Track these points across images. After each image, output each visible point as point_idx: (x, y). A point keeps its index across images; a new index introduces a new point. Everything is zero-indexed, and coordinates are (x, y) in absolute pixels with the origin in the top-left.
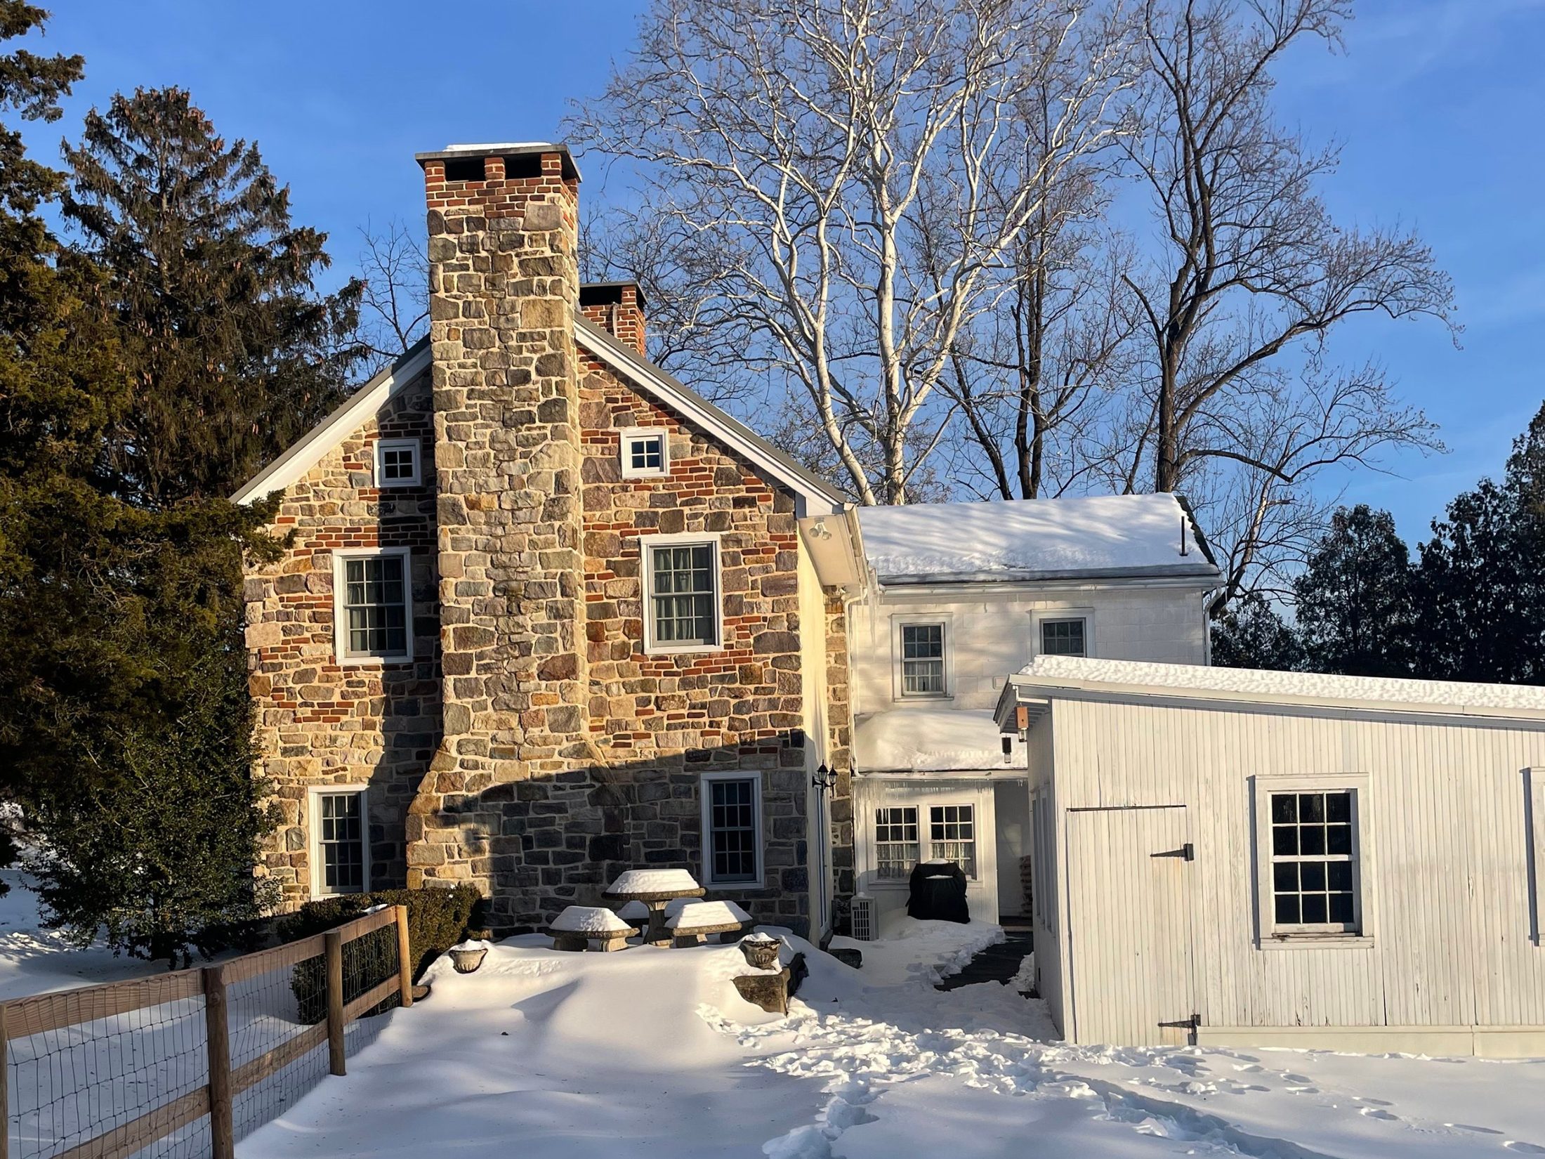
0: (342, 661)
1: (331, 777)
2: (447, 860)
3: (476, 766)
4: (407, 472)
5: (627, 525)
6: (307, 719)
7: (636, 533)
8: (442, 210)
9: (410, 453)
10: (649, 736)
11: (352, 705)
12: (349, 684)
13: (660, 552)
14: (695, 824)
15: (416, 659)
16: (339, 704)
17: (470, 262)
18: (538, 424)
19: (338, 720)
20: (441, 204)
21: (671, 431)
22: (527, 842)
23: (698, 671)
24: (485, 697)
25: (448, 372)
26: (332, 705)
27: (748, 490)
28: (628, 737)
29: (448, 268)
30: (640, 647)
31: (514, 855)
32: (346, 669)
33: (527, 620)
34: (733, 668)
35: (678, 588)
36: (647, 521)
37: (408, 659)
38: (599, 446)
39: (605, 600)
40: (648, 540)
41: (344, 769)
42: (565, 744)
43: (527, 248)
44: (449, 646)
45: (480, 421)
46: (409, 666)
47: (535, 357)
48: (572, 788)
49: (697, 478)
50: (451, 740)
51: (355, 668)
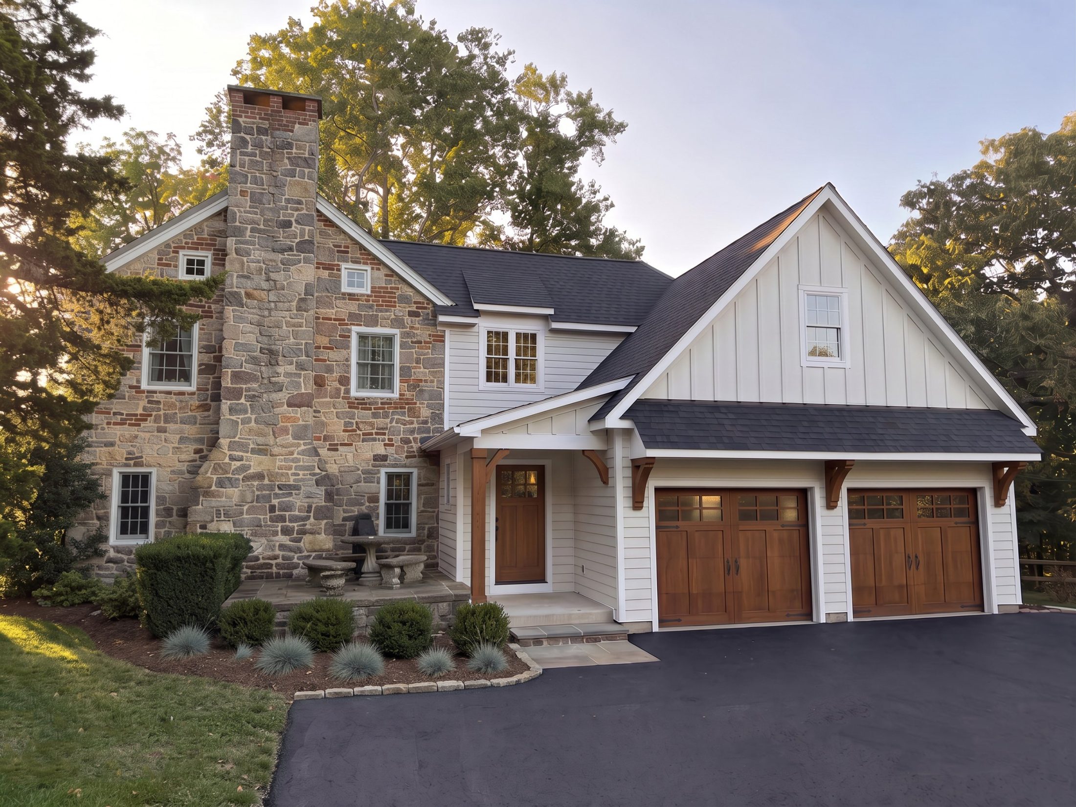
0: (144, 386)
1: (132, 462)
2: (215, 519)
3: (241, 459)
4: (201, 272)
5: (344, 320)
6: (115, 424)
7: (347, 324)
8: (240, 120)
9: (204, 261)
10: (351, 445)
11: (151, 415)
12: (150, 402)
13: (362, 338)
14: (374, 499)
15: (198, 389)
16: (141, 415)
17: (257, 152)
18: (295, 253)
19: (139, 425)
20: (241, 116)
21: (372, 269)
22: (272, 509)
23: (384, 408)
24: (249, 415)
25: (238, 214)
26: (136, 415)
27: (417, 308)
28: (337, 445)
29: (242, 154)
30: (348, 391)
31: (262, 517)
32: (148, 392)
33: (280, 370)
34: (405, 408)
35: (373, 359)
36: (355, 318)
37: (193, 388)
38: (327, 272)
39: (328, 362)
40: (355, 329)
41: (141, 457)
42: (303, 447)
43: (294, 151)
44: (227, 382)
45: (257, 246)
46: (193, 394)
47: (296, 213)
48: (304, 475)
49: (389, 297)
50: (224, 442)
51: (155, 392)
